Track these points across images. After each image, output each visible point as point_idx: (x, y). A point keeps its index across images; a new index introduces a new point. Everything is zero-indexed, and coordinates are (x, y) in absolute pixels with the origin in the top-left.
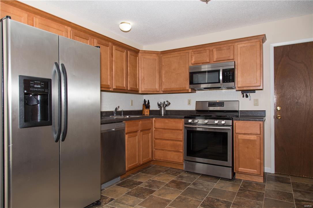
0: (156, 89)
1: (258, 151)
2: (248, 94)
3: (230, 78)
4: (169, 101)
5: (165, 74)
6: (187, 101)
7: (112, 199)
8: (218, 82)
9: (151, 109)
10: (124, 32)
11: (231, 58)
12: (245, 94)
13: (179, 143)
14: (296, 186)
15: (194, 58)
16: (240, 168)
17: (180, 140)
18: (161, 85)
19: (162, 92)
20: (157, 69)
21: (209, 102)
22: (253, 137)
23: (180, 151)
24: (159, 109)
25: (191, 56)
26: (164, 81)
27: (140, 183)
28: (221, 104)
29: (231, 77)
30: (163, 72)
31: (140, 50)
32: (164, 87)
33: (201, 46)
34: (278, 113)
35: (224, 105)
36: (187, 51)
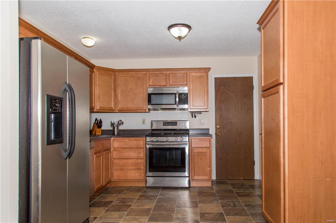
0: (112, 107)
1: (208, 161)
2: (196, 115)
4: (123, 121)
5: (121, 93)
6: (141, 120)
7: (95, 218)
8: (174, 103)
9: (103, 128)
10: (86, 47)
11: (185, 84)
12: (194, 115)
13: (140, 161)
14: (233, 185)
15: (151, 80)
16: (195, 177)
17: (141, 157)
18: (116, 103)
19: (117, 111)
20: (112, 87)
21: (163, 122)
22: (204, 150)
23: (141, 168)
24: (112, 128)
25: (149, 78)
26: (120, 100)
27: (111, 202)
28: (175, 123)
29: (185, 100)
30: (119, 91)
31: (96, 65)
32: (120, 106)
33: (159, 70)
34: (218, 130)
35: (177, 124)
36: (145, 73)
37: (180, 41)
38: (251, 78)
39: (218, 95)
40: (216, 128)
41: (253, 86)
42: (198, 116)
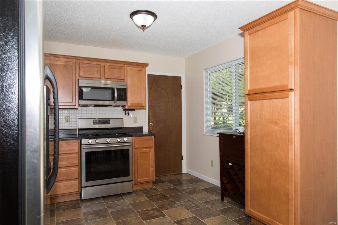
2: (129, 112)
3: (123, 97)
8: (111, 99)
11: (122, 79)
12: (127, 112)
15: (82, 70)
16: (138, 180)
21: (94, 120)
22: (148, 150)
25: (79, 67)
28: (107, 121)
33: (92, 59)
34: (151, 128)
35: (110, 122)
36: (74, 61)
37: (144, 31)
38: (180, 78)
39: (151, 92)
40: (149, 126)
41: (182, 86)
42: (132, 114)
